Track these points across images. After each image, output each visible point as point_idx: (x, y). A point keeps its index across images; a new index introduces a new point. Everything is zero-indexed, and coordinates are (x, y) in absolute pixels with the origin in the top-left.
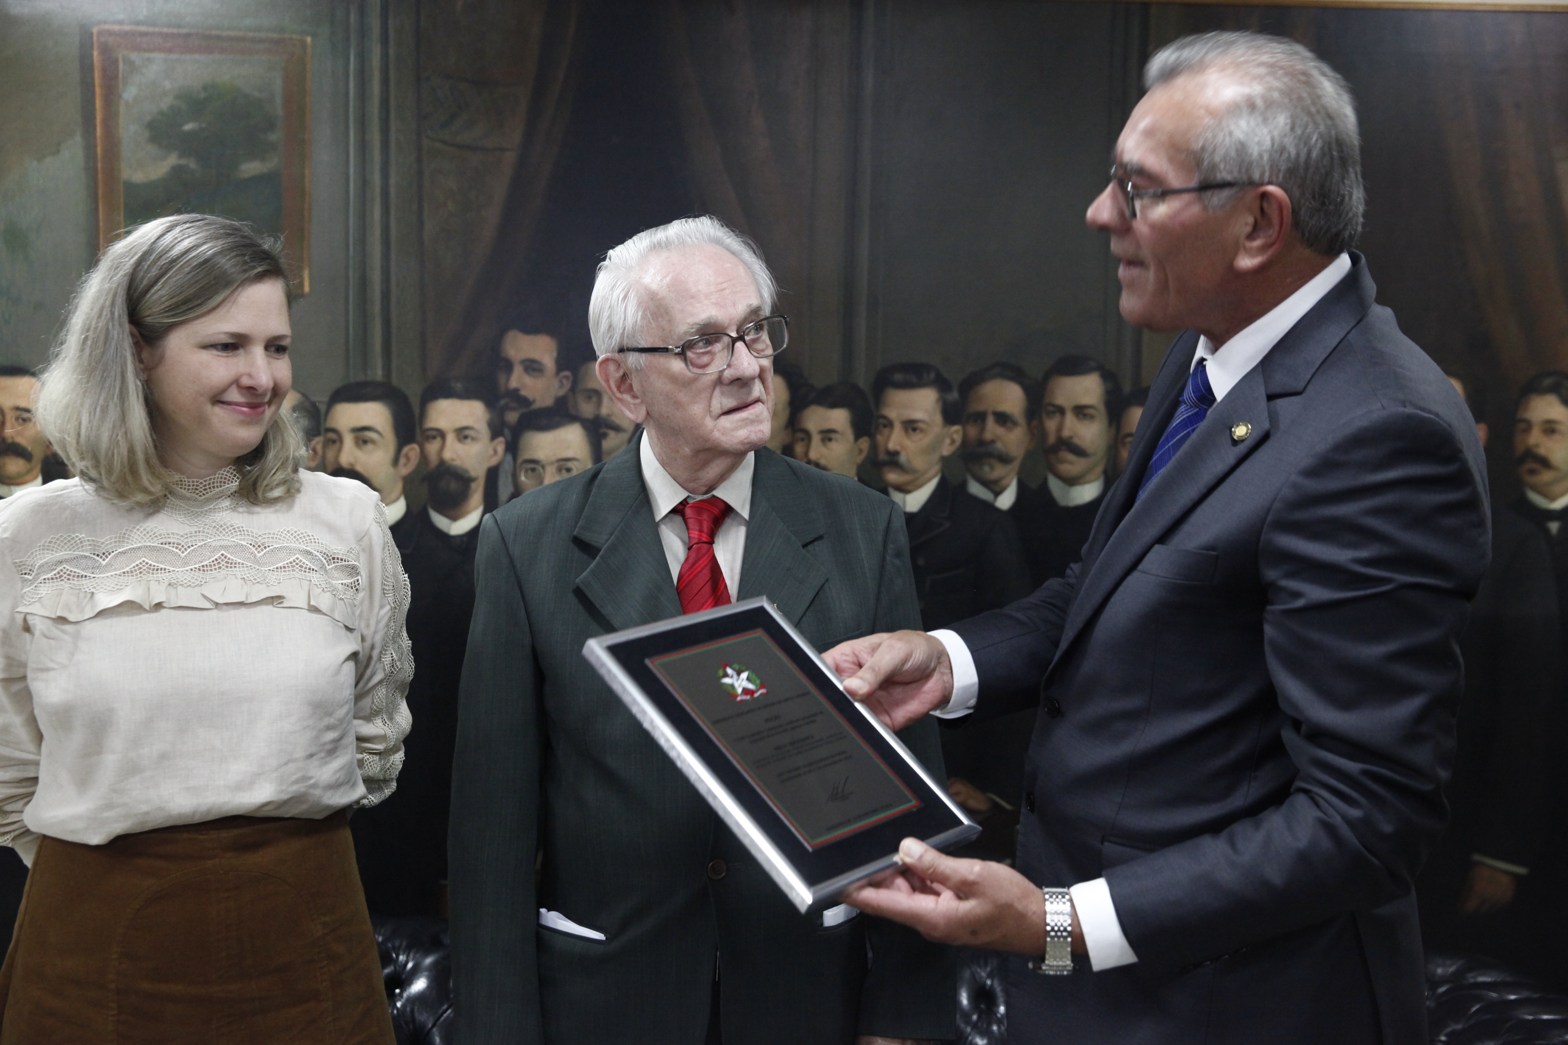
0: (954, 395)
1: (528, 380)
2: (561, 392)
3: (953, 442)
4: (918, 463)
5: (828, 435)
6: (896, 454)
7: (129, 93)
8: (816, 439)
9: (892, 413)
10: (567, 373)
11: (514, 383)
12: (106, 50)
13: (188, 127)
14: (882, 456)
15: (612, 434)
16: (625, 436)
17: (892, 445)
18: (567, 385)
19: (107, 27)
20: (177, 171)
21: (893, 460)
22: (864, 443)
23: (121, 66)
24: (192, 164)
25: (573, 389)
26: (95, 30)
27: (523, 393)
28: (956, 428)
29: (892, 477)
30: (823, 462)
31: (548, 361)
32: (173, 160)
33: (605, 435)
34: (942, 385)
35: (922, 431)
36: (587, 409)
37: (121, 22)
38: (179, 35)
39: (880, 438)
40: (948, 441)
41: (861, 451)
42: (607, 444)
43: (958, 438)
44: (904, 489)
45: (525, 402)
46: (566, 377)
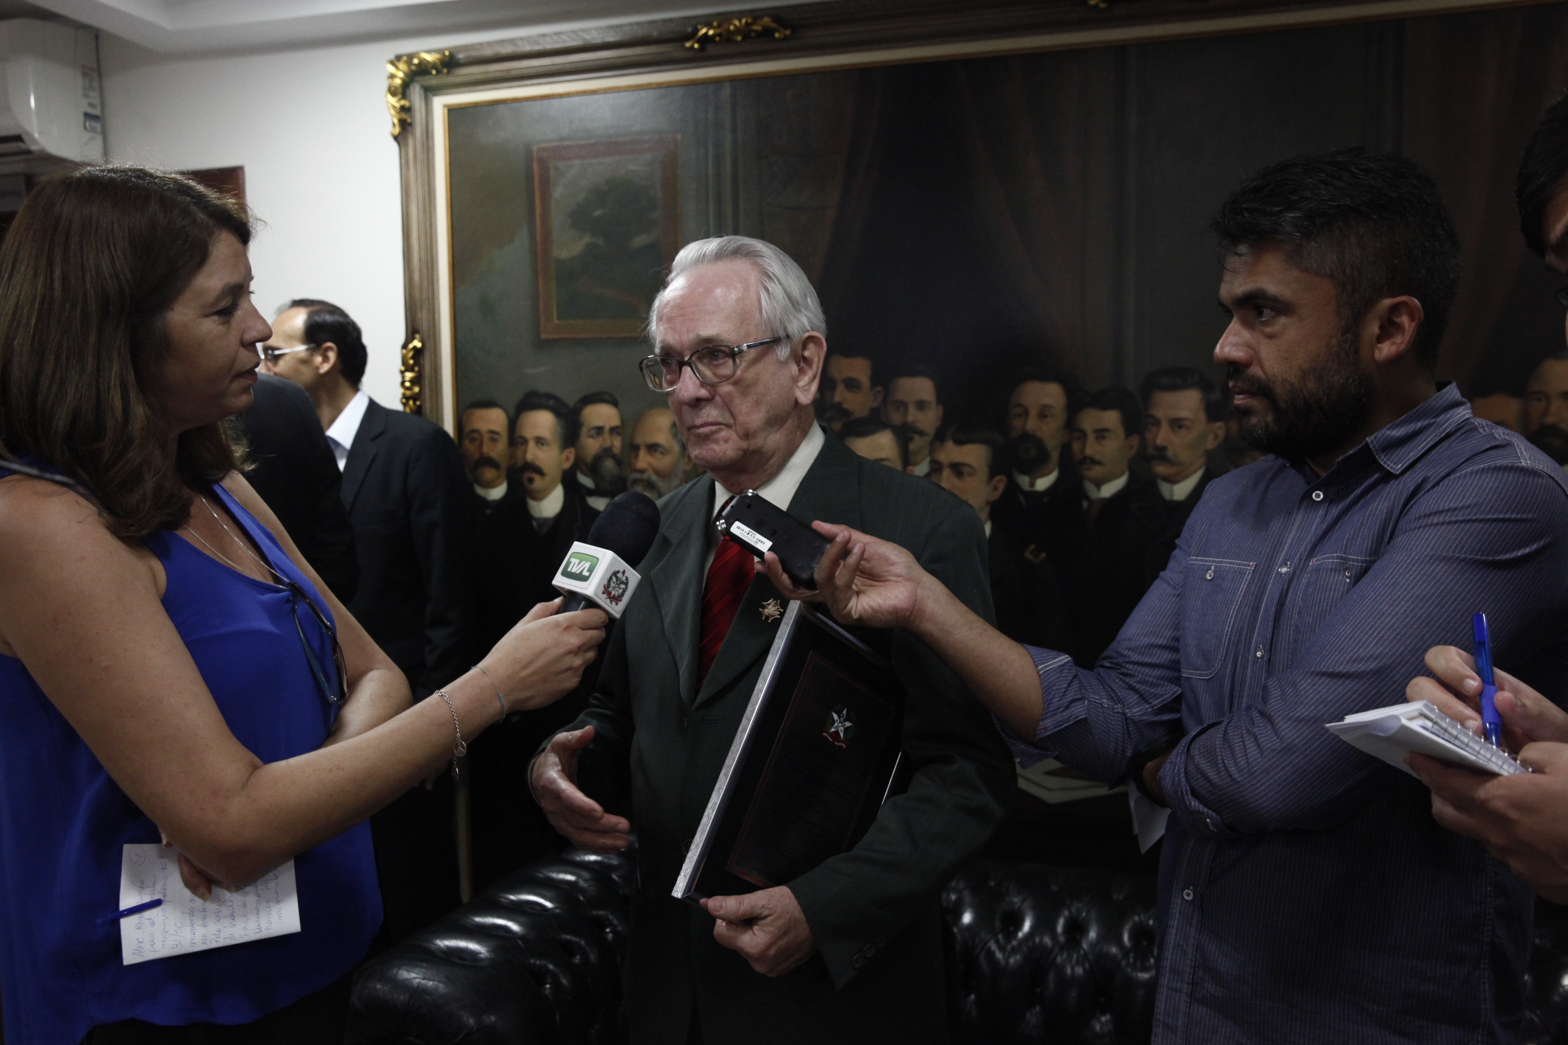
0: (1216, 396)
1: (848, 395)
2: (875, 405)
3: (1216, 436)
4: (1184, 456)
5: (1101, 434)
6: (1164, 448)
7: (557, 192)
8: (1091, 437)
9: (1159, 412)
10: (879, 388)
11: (837, 398)
12: (543, 164)
13: (597, 213)
14: (1151, 451)
15: (917, 437)
16: (927, 439)
17: (1160, 441)
18: (880, 398)
19: (543, 145)
20: (590, 247)
21: (1161, 454)
22: (1135, 440)
23: (552, 173)
24: (600, 241)
25: (884, 401)
26: (535, 148)
27: (846, 406)
28: (1219, 424)
29: (1161, 469)
30: (1098, 457)
31: (864, 378)
32: (586, 240)
33: (911, 439)
34: (1205, 386)
35: (1188, 428)
36: (896, 418)
37: (552, 140)
38: (591, 145)
39: (1149, 436)
40: (1211, 437)
41: (1131, 447)
42: (912, 446)
43: (1221, 433)
44: (1172, 480)
45: (846, 413)
46: (878, 392)
